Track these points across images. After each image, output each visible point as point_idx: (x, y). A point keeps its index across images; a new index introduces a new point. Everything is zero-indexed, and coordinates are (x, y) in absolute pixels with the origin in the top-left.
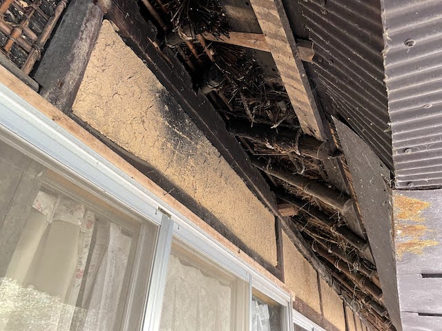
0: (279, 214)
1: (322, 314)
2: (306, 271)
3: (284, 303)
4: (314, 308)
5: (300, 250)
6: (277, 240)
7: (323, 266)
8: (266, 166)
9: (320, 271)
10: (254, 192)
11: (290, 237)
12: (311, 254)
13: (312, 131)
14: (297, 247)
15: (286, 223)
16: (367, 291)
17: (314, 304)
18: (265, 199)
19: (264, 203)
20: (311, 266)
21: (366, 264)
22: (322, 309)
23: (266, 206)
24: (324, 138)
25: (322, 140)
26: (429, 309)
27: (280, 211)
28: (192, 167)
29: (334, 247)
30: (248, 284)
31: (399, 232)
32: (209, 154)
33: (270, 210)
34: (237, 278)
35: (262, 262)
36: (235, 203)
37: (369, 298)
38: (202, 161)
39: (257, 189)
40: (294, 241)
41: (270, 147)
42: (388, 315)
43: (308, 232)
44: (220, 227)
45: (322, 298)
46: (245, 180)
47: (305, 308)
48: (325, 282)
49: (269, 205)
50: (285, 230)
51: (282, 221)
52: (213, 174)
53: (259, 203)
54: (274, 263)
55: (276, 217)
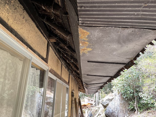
0: (49, 40)
1: (61, 76)
2: (58, 62)
3: (46, 69)
4: (58, 74)
5: (56, 55)
6: (47, 49)
7: (64, 62)
8: (44, 19)
9: (63, 63)
10: (39, 29)
11: (53, 50)
12: (60, 57)
13: (58, 2)
14: (55, 54)
15: (52, 44)
16: (75, 69)
17: (59, 72)
18: (44, 34)
19: (43, 35)
20: (60, 61)
21: (75, 60)
22: (61, 74)
23: (44, 36)
24: (62, 6)
25: (61, 6)
26: (90, 74)
27: (50, 39)
28: (7, 9)
29: (67, 54)
30: (30, 60)
31: (81, 44)
32: (18, 7)
33: (46, 38)
34: (26, 58)
35: (39, 55)
36: (29, 31)
37: (75, 72)
38: (14, 9)
39: (40, 28)
40: (54, 52)
41: (44, 8)
42: (80, 77)
43: (59, 49)
44: (20, 38)
45: (62, 71)
46: (36, 24)
47: (55, 73)
48: (64, 67)
49: (45, 36)
50: (51, 47)
51: (50, 43)
52: (19, 16)
53: (41, 34)
54: (45, 57)
55: (48, 42)
